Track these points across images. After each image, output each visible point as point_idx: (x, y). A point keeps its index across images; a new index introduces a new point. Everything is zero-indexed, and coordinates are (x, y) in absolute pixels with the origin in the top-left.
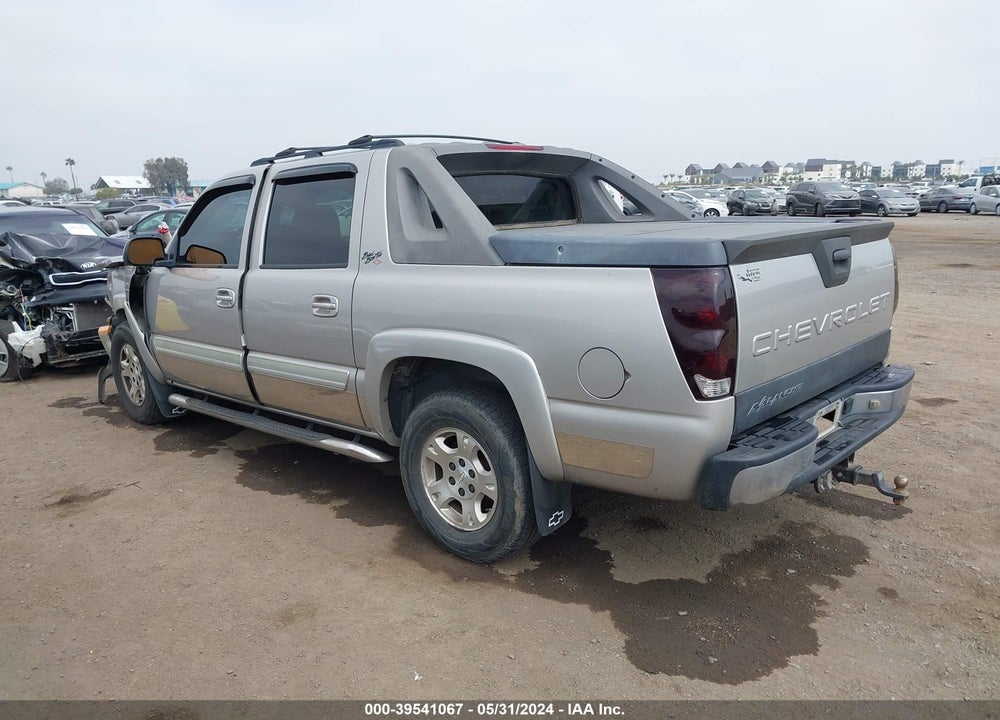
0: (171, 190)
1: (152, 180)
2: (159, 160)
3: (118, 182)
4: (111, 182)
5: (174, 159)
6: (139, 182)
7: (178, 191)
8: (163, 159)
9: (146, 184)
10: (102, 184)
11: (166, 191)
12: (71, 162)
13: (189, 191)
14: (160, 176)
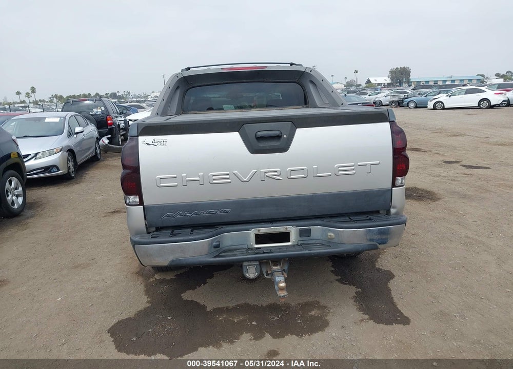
0: (401, 84)
1: (392, 79)
2: (397, 68)
3: (376, 80)
4: (373, 81)
5: (404, 68)
6: (386, 80)
7: (404, 84)
8: (399, 68)
9: (389, 81)
10: (369, 82)
11: (398, 84)
12: (356, 72)
13: (410, 84)
14: (396, 77)
